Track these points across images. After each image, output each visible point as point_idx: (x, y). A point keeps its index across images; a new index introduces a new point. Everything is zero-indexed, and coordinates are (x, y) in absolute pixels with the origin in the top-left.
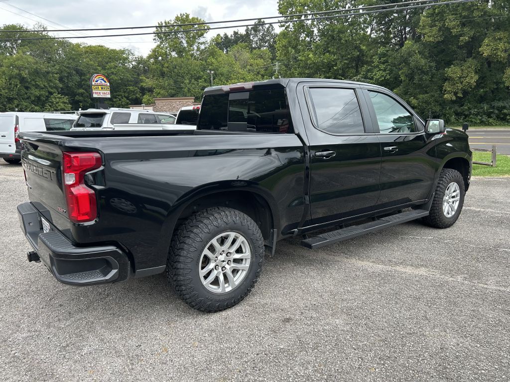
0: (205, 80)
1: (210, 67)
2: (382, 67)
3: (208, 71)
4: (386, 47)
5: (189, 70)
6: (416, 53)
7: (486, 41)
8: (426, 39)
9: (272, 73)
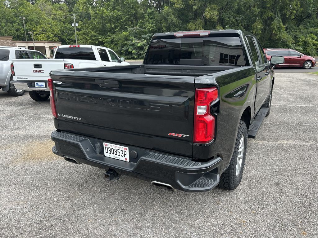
0: (19, 24)
1: (22, 14)
2: (151, 21)
3: (20, 17)
4: (151, 9)
5: (5, 16)
6: (171, 14)
7: (207, 9)
8: (176, 6)
9: (70, 21)
